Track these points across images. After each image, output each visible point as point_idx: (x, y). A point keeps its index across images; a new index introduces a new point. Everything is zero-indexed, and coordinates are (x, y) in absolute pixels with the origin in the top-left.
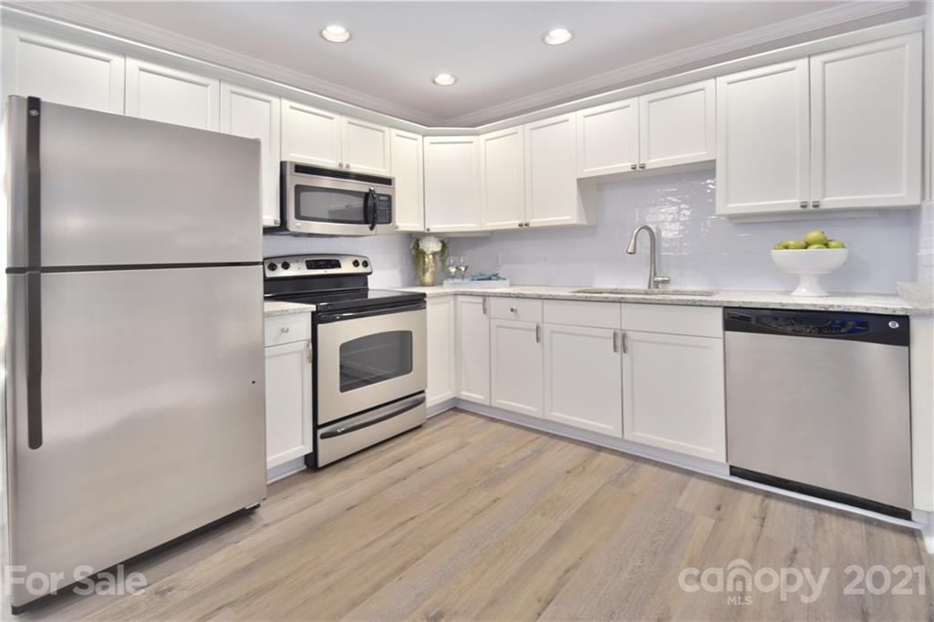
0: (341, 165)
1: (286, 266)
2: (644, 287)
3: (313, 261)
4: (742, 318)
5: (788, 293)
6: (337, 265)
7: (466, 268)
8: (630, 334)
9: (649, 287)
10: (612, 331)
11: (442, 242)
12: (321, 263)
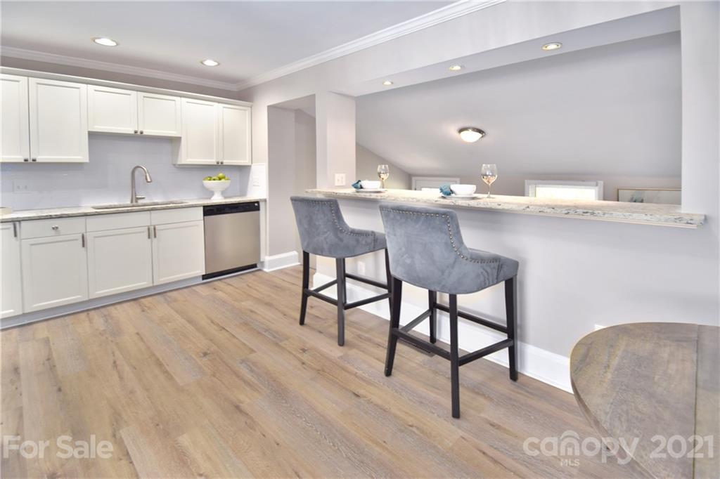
2: (128, 202)
4: (211, 210)
5: (210, 198)
8: (157, 227)
9: (132, 202)
10: (147, 228)
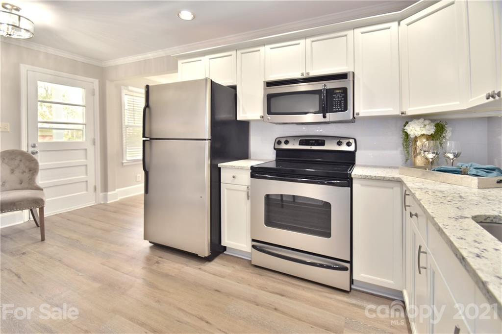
0: (302, 74)
1: (287, 142)
3: (306, 140)
6: (323, 144)
7: (456, 156)
11: (437, 126)
12: (311, 142)
